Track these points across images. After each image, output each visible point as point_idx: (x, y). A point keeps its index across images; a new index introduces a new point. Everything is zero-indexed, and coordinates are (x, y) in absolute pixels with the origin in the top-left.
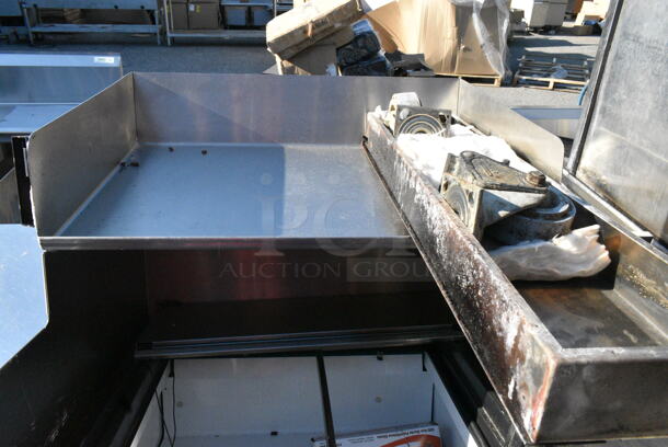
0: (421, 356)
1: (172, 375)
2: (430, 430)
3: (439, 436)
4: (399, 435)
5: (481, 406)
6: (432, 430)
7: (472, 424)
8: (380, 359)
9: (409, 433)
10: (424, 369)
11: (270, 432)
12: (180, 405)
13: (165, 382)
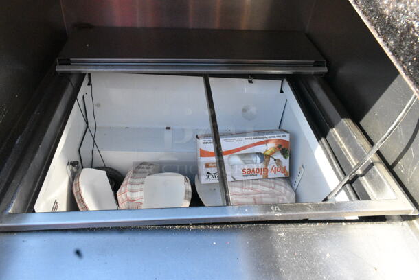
0: (281, 81)
1: (90, 84)
2: (283, 136)
3: (288, 140)
4: (260, 138)
5: (332, 127)
6: (285, 136)
7: (323, 140)
8: (250, 82)
9: (267, 136)
10: (282, 92)
11: (165, 127)
12: (98, 105)
13: (84, 89)
